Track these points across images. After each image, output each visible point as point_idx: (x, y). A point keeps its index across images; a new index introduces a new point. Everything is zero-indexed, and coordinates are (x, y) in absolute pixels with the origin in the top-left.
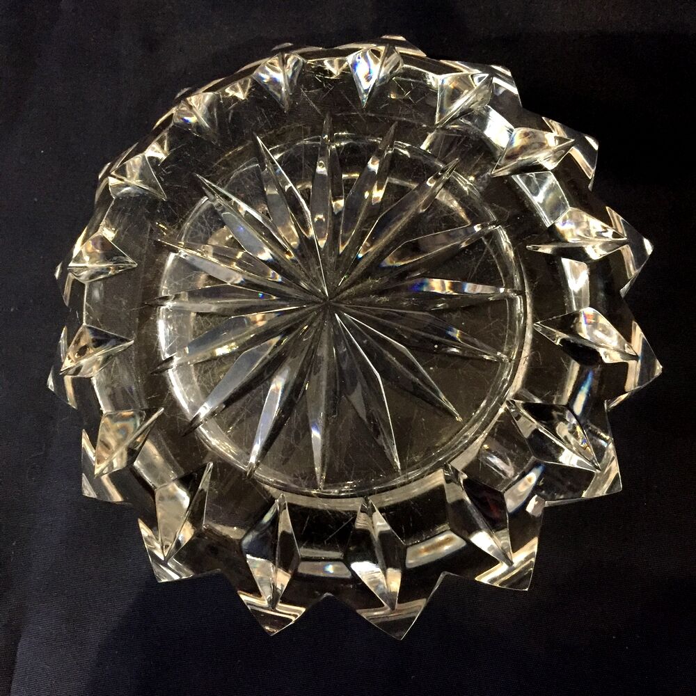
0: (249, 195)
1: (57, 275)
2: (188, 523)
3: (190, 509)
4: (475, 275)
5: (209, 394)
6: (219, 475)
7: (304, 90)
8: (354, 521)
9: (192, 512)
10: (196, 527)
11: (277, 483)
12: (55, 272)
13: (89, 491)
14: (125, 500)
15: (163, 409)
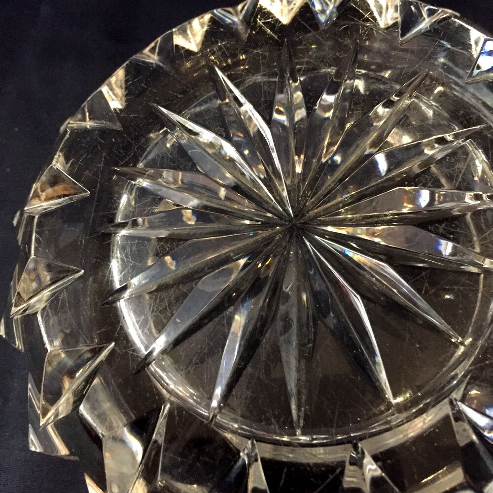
0: (206, 119)
1: (15, 222)
2: (141, 480)
3: (144, 462)
4: (460, 183)
5: (166, 325)
6: (177, 418)
7: (260, 20)
8: (342, 473)
9: (146, 465)
10: (150, 484)
11: (242, 429)
12: (13, 219)
13: (35, 446)
14: (71, 454)
15: (113, 344)
